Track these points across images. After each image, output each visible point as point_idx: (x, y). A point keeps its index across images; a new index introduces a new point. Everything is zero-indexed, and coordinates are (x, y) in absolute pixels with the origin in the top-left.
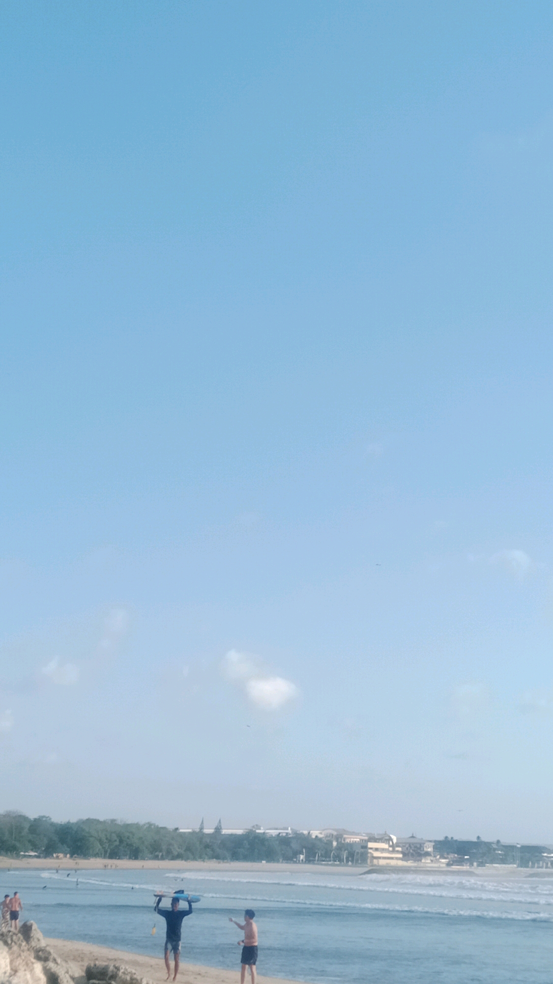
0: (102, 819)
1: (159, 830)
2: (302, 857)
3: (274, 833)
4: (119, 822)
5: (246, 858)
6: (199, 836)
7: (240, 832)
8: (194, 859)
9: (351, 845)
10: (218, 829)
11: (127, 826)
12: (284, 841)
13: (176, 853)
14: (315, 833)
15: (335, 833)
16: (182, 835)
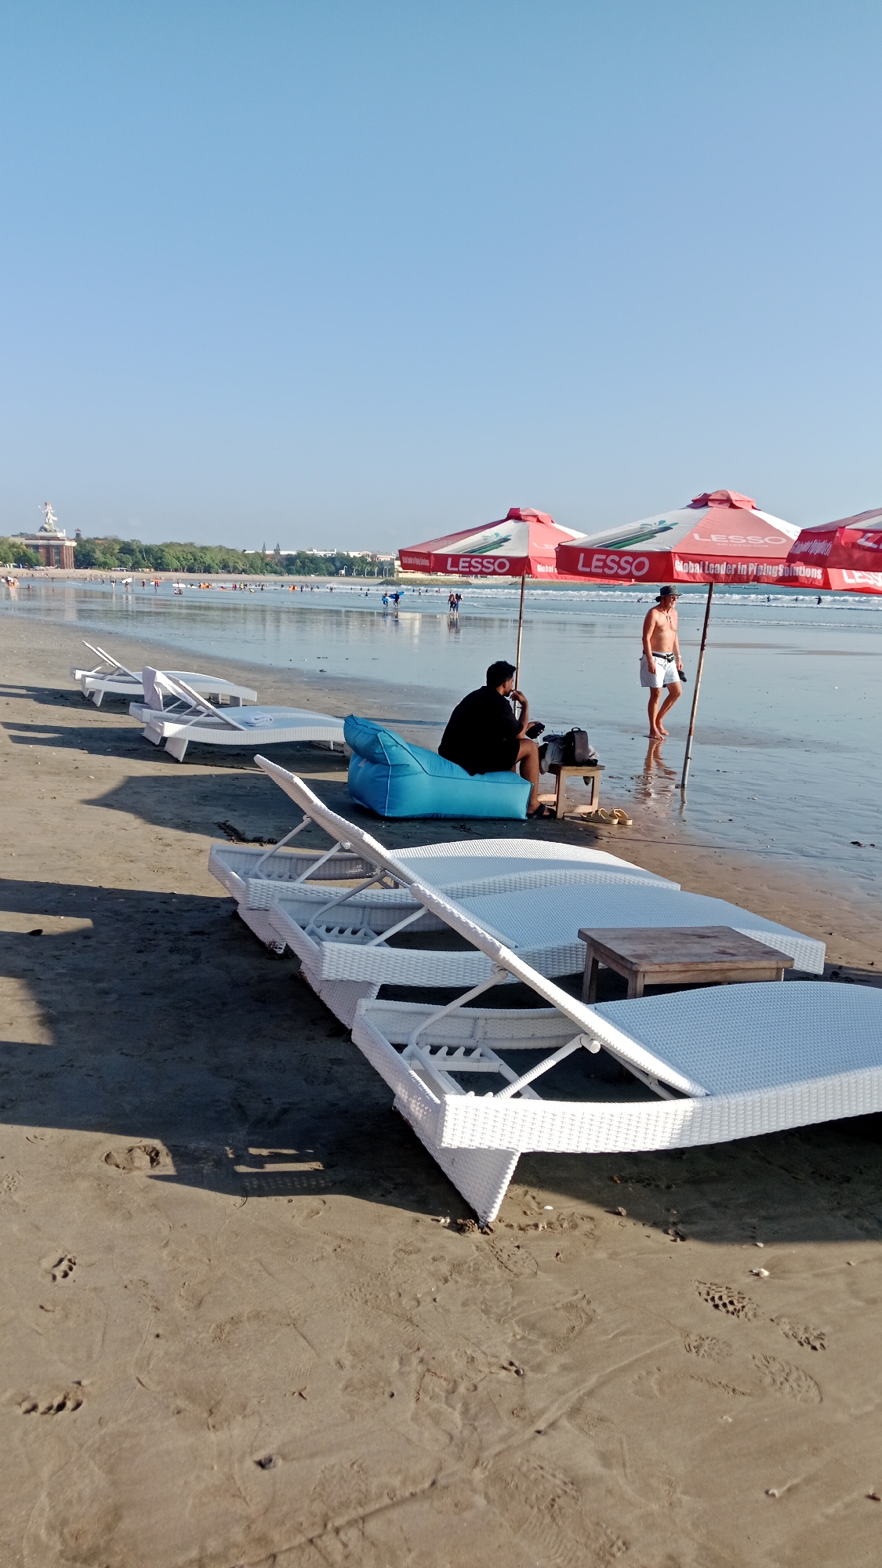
0: (182, 543)
1: (228, 551)
2: (343, 572)
3: (322, 554)
4: (196, 545)
5: (299, 573)
6: (262, 557)
7: (294, 553)
8: (256, 573)
9: (382, 563)
10: (277, 551)
11: (204, 549)
12: (331, 560)
13: (241, 569)
14: (352, 554)
15: (370, 554)
16: (246, 556)
